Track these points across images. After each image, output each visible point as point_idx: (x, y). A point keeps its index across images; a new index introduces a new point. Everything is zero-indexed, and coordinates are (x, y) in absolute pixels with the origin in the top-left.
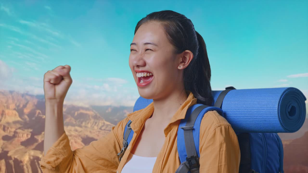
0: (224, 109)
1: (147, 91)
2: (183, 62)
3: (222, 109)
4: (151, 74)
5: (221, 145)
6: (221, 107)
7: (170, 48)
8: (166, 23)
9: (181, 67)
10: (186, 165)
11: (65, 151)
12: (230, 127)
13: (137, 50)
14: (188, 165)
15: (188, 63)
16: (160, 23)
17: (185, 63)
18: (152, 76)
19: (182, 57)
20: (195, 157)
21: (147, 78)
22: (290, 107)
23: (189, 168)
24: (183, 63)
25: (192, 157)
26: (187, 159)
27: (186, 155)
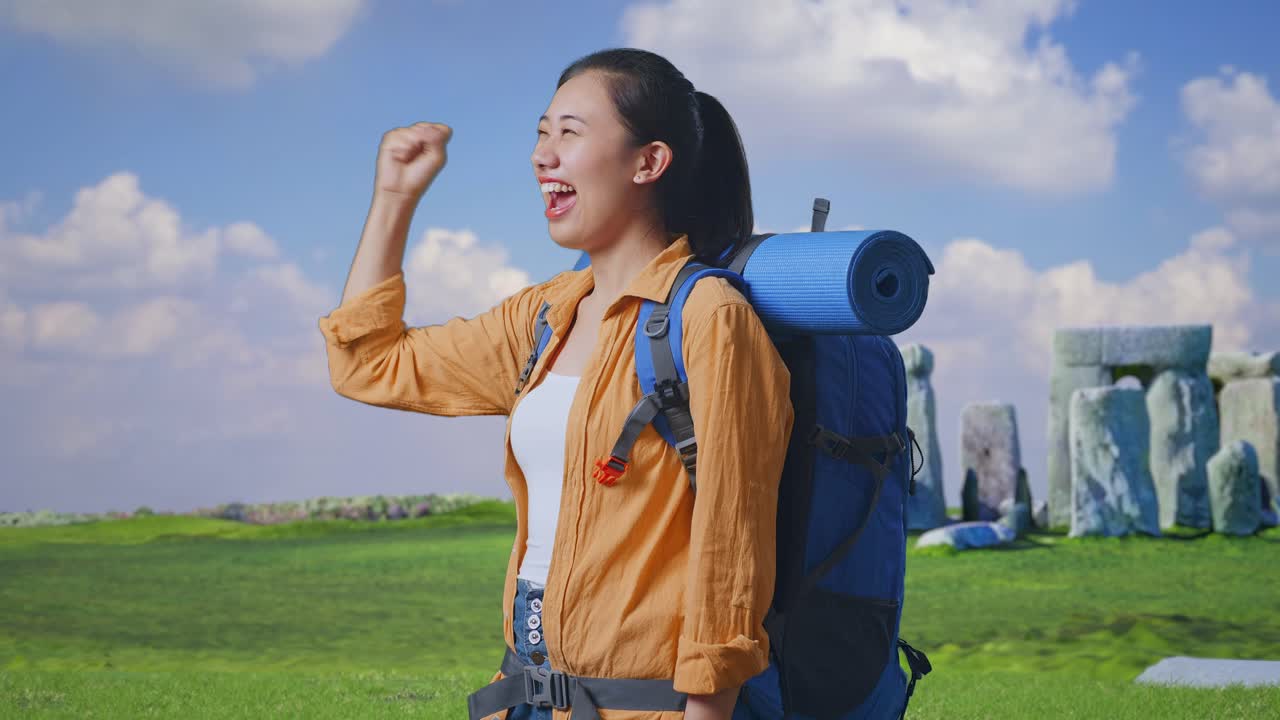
0: (746, 276)
1: (565, 228)
2: (648, 166)
3: (745, 275)
4: (570, 189)
5: (726, 346)
6: (742, 273)
7: (615, 132)
8: (619, 75)
9: (640, 178)
10: (652, 401)
11: (383, 315)
12: (749, 310)
13: (548, 131)
14: (658, 400)
15: (661, 168)
16: (607, 74)
17: (651, 170)
18: (574, 192)
19: (644, 156)
20: (675, 382)
21: (561, 195)
22: (885, 274)
23: (660, 406)
24: (648, 171)
25: (666, 383)
26: (656, 387)
27: (654, 379)
